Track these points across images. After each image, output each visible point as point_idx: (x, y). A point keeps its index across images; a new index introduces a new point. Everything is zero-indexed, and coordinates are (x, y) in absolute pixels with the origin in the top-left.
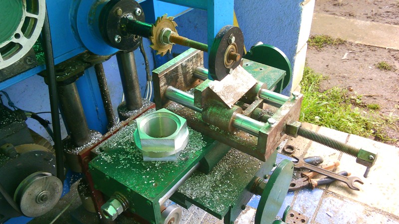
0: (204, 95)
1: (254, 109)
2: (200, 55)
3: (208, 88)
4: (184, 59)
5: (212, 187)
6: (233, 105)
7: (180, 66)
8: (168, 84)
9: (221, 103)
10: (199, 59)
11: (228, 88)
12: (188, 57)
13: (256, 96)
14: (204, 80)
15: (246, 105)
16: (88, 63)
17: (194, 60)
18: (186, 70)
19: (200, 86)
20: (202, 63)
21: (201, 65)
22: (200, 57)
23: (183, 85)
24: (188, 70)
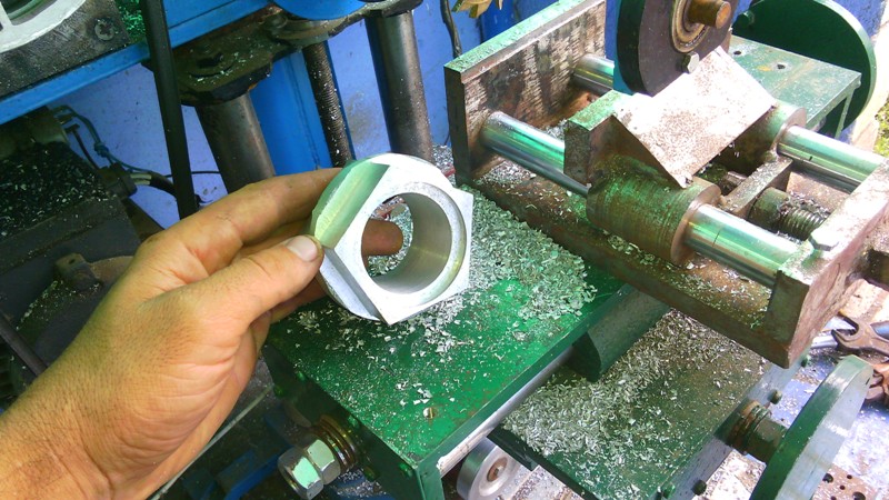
0: (597, 141)
1: (758, 191)
2: (594, 18)
3: (613, 118)
4: (543, 29)
5: (607, 423)
6: (690, 178)
7: (532, 51)
8: (492, 103)
9: (649, 169)
10: (592, 29)
11: (677, 120)
12: (555, 22)
13: (768, 147)
14: (601, 95)
15: (732, 176)
16: (283, 42)
17: (576, 34)
18: (549, 63)
19: (584, 113)
20: (601, 42)
21: (596, 48)
22: (595, 24)
23: (539, 109)
24: (554, 63)
